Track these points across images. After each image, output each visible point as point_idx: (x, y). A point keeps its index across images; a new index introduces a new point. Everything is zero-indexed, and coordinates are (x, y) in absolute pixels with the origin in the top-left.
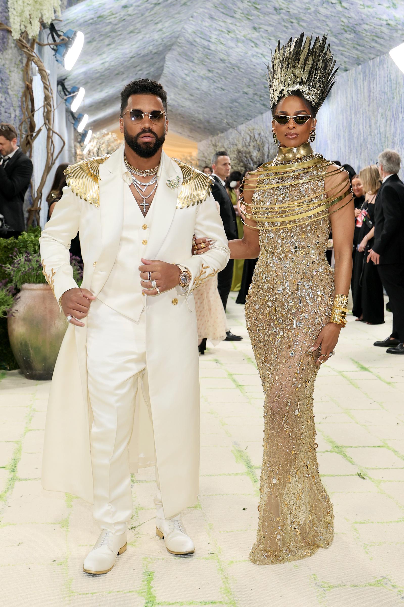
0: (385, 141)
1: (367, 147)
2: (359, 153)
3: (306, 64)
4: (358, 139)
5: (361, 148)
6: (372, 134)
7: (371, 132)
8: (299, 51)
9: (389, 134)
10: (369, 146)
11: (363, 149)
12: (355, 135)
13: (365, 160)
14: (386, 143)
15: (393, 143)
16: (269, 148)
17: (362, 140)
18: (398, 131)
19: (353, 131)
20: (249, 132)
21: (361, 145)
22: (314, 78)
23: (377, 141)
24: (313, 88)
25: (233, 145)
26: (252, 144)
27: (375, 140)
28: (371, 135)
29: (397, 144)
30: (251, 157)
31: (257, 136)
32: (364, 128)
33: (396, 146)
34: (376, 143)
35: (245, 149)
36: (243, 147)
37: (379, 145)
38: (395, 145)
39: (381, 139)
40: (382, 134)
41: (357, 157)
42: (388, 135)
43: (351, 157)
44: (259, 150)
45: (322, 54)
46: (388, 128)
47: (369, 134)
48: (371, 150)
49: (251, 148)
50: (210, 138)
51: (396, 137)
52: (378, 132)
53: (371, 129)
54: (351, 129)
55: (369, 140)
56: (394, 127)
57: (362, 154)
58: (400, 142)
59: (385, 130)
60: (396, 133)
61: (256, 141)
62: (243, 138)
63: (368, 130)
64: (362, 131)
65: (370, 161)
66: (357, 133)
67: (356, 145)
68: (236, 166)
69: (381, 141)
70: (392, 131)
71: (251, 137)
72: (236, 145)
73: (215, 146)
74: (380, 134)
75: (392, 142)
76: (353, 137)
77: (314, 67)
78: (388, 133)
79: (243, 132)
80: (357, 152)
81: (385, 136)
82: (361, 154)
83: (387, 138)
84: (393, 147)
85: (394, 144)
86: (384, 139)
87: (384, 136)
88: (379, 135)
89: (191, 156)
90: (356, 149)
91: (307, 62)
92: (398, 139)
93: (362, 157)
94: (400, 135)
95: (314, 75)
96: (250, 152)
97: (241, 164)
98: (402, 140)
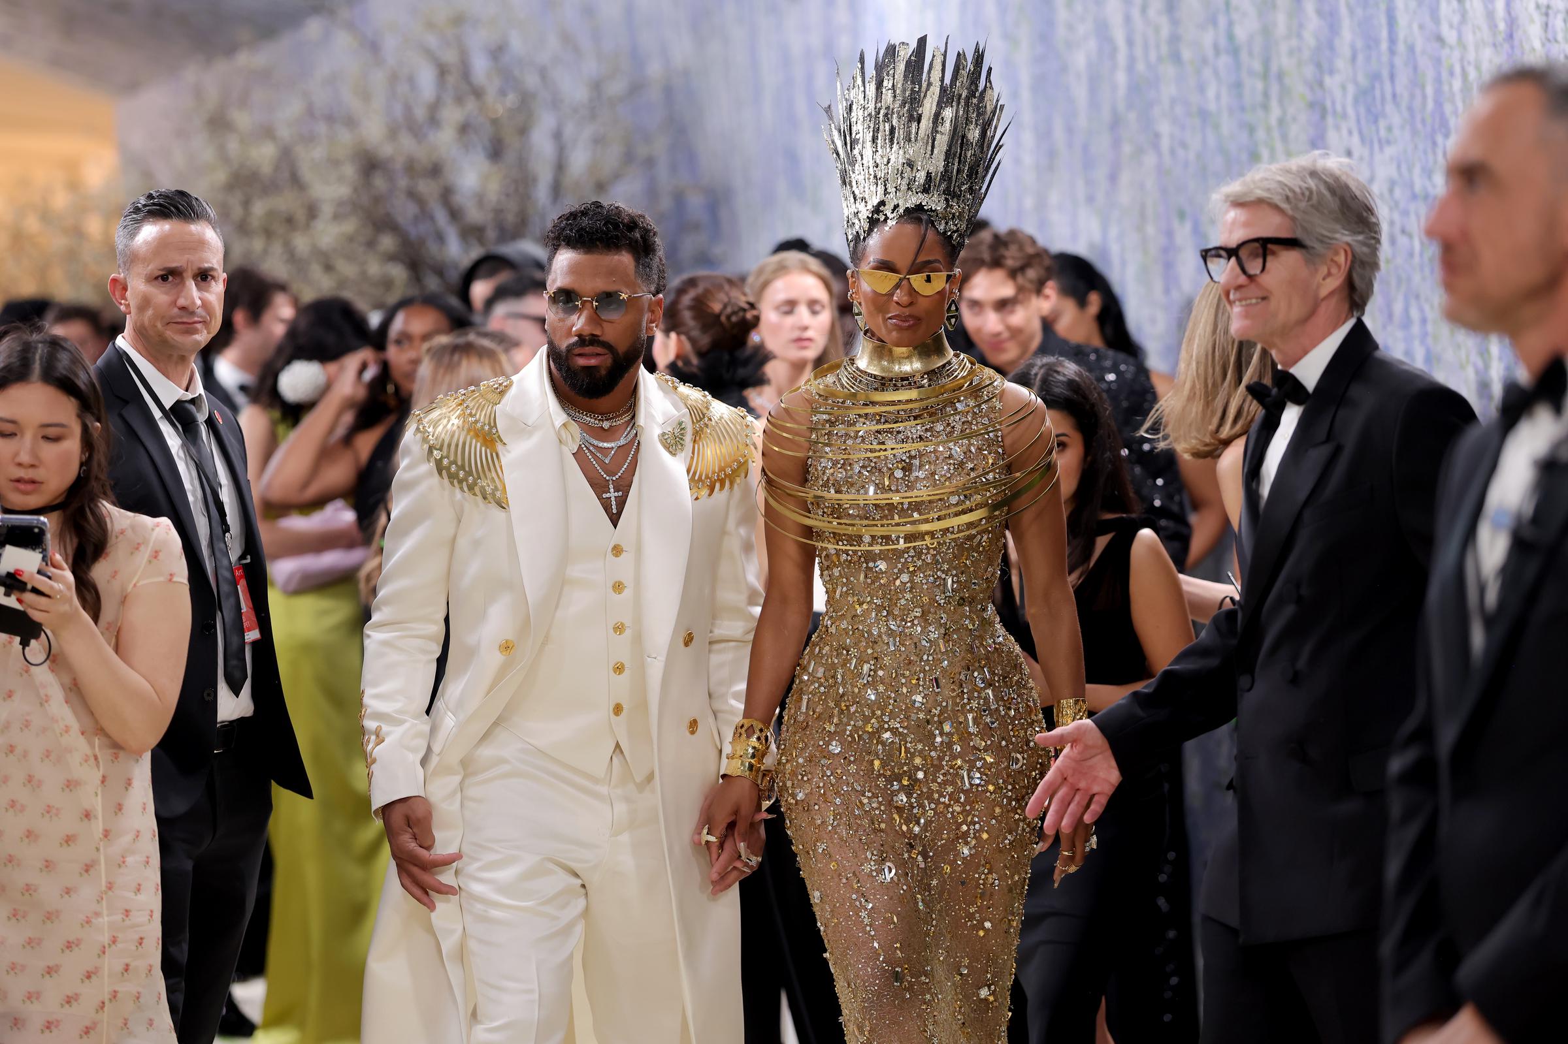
0: (1266, 95)
1: (1157, 136)
2: (1101, 173)
3: (937, 132)
4: (1094, 81)
5: (1116, 144)
6: (1187, 54)
7: (1175, 39)
8: (918, 92)
9: (1291, 53)
10: (1164, 128)
11: (1127, 149)
12: (1080, 60)
13: (1143, 215)
14: (1276, 112)
15: (1319, 109)
16: (558, 136)
17: (1122, 91)
18: (1347, 35)
19: (1061, 32)
20: (432, 41)
21: (1116, 123)
22: (959, 171)
23: (1215, 96)
24: (955, 200)
25: (330, 119)
26: (452, 115)
27: (1201, 89)
28: (1176, 58)
29: (1345, 116)
30: (447, 195)
31: (480, 66)
32: (1136, 13)
33: (1338, 128)
34: (1212, 106)
35: (407, 143)
36: (393, 133)
37: (1227, 125)
38: (1330, 120)
39: (1238, 86)
40: (1244, 56)
41: (1090, 199)
42: (1283, 60)
43: (1054, 198)
44: (496, 152)
45: (975, 101)
46: (1281, 20)
47: (1164, 49)
48: (1181, 152)
49: (444, 139)
50: (191, 73)
51: (1331, 72)
52: (1223, 42)
53: (1175, 22)
54: (1050, 23)
55: (1169, 90)
56: (1319, 12)
57: (1125, 177)
58: (1356, 101)
59: (1266, 31)
60: (1331, 47)
61: (478, 93)
62: (394, 78)
63: (1157, 30)
64: (1119, 36)
65: (1176, 224)
66: (1092, 44)
67: (1082, 122)
68: (350, 258)
69: (1240, 96)
70: (1310, 39)
71: (442, 71)
72: (351, 122)
73: (218, 124)
74: (1235, 51)
75: (1312, 105)
76: (1064, 69)
77: (956, 143)
78: (1284, 48)
79: (390, 44)
80: (1088, 164)
81: (1266, 63)
82: (1113, 178)
83: (1280, 76)
84: (1317, 141)
85: (1323, 116)
86: (1259, 85)
87: (1257, 66)
88: (1224, 60)
89: (74, 185)
90: (1085, 148)
91: (939, 129)
92: (1344, 88)
93: (1125, 196)
94: (1360, 58)
95: (956, 164)
96: (435, 170)
97: (387, 242)
98: (1373, 88)
